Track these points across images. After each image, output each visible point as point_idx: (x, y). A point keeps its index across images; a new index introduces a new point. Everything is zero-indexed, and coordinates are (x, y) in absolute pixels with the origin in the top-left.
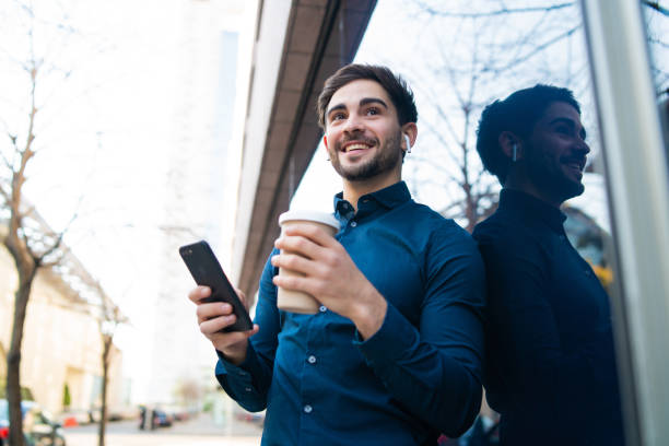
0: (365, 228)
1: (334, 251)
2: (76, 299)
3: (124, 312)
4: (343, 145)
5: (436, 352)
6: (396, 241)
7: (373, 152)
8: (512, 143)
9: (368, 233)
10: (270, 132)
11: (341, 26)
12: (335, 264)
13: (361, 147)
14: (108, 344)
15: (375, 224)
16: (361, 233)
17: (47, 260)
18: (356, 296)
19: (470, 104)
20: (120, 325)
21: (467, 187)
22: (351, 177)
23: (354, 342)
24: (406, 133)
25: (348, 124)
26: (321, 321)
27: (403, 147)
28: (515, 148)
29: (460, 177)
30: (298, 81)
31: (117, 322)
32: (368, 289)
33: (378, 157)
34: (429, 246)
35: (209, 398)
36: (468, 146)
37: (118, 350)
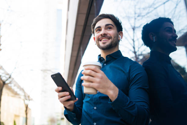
0: (109, 65)
1: (101, 74)
2: (16, 94)
3: (31, 97)
4: (100, 39)
5: (135, 104)
6: (119, 69)
7: (110, 41)
8: (153, 36)
9: (110, 67)
10: (74, 39)
11: (95, 4)
12: (102, 78)
13: (106, 39)
14: (27, 107)
15: (112, 64)
16: (108, 67)
17: (7, 82)
18: (109, 88)
19: (134, 27)
20: (30, 101)
21: (135, 53)
22: (103, 49)
23: (109, 102)
24: (120, 35)
25: (102, 32)
26: (97, 96)
27: (119, 39)
28: (154, 37)
29: (133, 50)
30: (82, 22)
31: (29, 100)
32: (112, 85)
33: (112, 42)
34: (130, 70)
35: (59, 122)
36: (135, 40)
37: (30, 109)
